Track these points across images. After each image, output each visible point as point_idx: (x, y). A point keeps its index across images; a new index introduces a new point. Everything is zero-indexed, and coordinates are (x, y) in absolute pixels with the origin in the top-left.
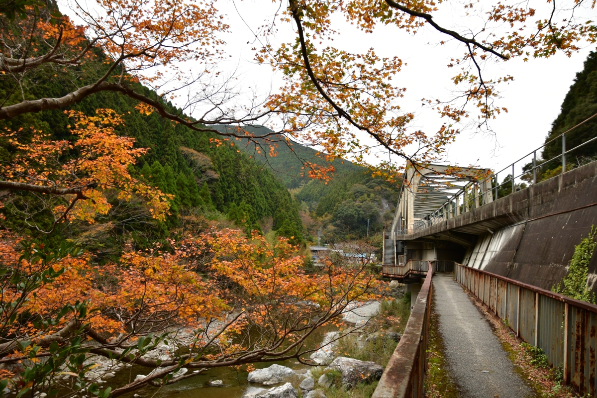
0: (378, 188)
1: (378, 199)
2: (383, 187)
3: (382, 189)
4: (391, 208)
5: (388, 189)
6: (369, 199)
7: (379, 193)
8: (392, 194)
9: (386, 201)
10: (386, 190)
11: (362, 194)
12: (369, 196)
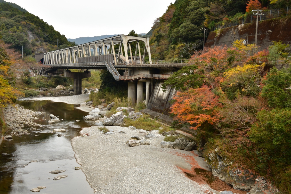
0: (23, 22)
1: (25, 31)
2: (28, 22)
3: (27, 23)
4: (35, 38)
5: (31, 24)
6: (19, 30)
7: (25, 26)
8: (34, 28)
9: (30, 32)
10: (30, 25)
11: (12, 26)
12: (18, 28)
